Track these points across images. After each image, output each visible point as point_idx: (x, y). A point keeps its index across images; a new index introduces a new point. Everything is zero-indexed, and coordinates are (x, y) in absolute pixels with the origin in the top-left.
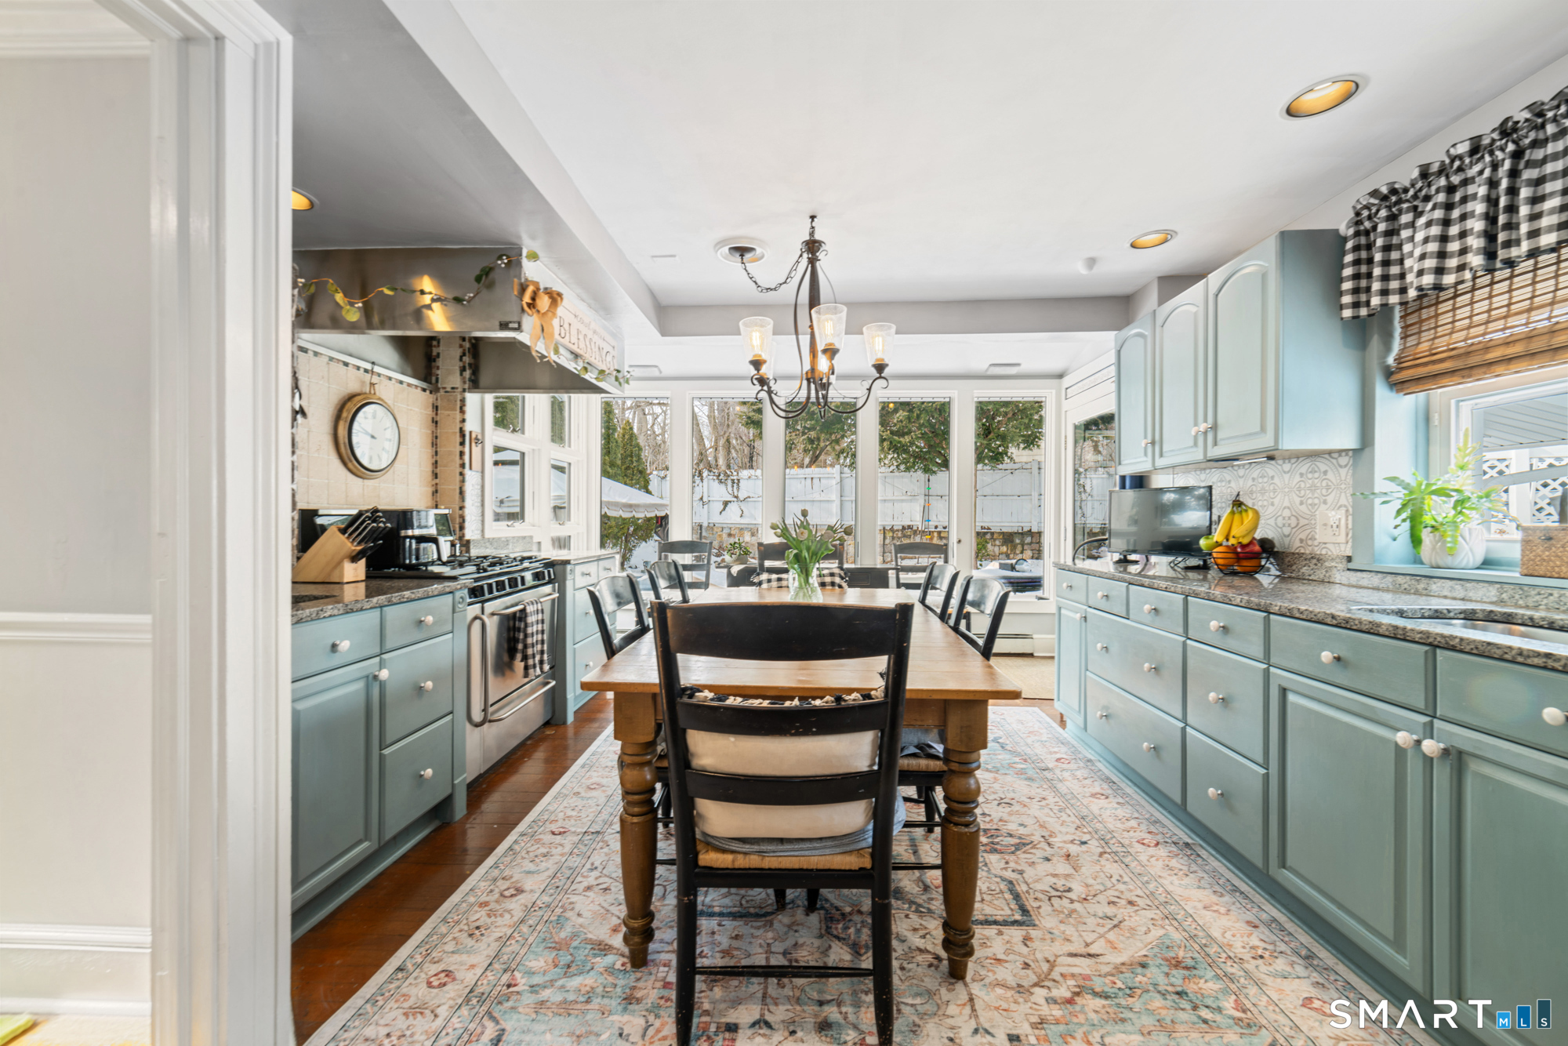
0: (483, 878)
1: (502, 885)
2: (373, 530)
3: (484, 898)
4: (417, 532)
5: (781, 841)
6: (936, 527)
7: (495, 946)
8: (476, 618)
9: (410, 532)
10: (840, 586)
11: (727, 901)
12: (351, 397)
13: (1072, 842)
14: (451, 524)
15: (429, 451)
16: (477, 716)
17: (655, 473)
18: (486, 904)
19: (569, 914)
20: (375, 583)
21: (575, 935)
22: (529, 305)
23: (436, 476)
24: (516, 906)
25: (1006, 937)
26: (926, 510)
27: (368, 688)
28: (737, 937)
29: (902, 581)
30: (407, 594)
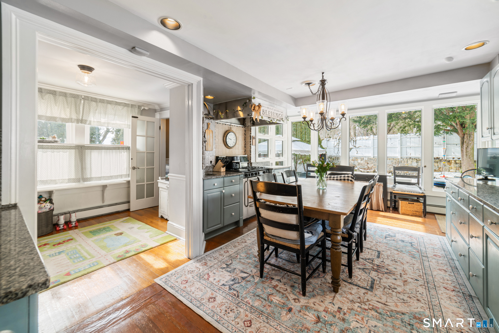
0: (240, 238)
1: (243, 240)
2: (226, 161)
3: (239, 241)
4: (236, 161)
5: (281, 238)
6: (453, 158)
7: (237, 250)
8: (246, 181)
9: (234, 161)
10: (351, 181)
11: (287, 257)
12: (227, 131)
13: (412, 278)
14: (248, 159)
15: (244, 141)
16: (246, 205)
17: (325, 139)
18: (239, 242)
19: (252, 249)
20: (227, 172)
21: (252, 253)
22: (253, 110)
23: (245, 147)
24: (244, 245)
25: (359, 290)
26: (446, 151)
27: (221, 193)
28: (284, 264)
29: (397, 181)
30: (229, 175)
